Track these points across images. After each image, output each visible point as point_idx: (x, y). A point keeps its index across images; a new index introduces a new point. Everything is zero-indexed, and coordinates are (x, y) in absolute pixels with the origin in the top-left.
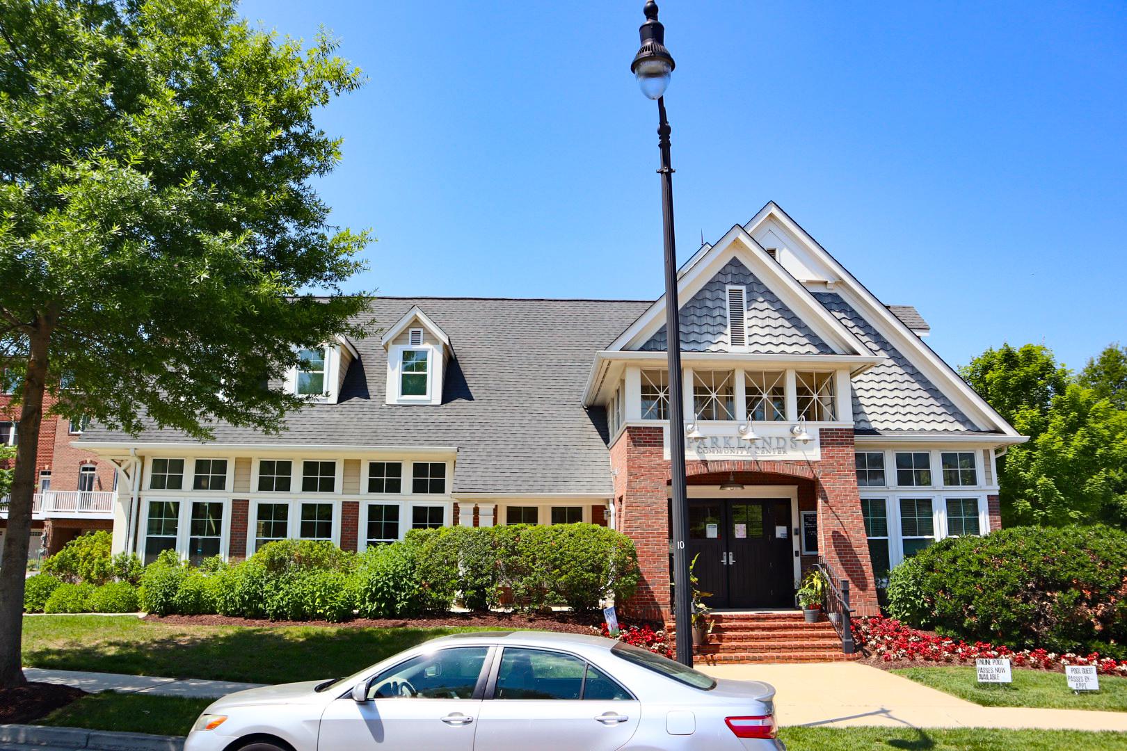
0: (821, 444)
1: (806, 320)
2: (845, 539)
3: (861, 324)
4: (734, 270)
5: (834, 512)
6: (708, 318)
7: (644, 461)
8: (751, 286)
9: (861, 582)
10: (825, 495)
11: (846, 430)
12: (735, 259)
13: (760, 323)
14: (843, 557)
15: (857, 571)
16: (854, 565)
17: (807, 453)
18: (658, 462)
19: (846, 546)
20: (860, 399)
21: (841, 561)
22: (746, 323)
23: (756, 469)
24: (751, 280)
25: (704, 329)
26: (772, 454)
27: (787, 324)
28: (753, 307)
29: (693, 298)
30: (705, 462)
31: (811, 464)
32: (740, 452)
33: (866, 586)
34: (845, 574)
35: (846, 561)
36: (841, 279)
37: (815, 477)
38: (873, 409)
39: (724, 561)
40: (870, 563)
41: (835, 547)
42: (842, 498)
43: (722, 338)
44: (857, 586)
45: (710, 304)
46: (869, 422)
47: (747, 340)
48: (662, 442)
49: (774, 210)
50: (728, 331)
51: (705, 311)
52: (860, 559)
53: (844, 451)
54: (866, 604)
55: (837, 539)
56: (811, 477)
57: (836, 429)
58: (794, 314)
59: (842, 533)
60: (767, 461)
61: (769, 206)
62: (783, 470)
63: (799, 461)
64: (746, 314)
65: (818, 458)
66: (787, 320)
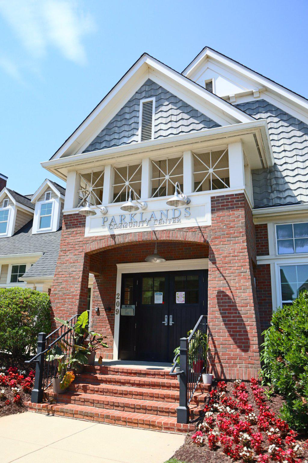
0: (212, 210)
1: (202, 110)
2: (229, 298)
3: (285, 118)
4: (147, 88)
5: (221, 273)
6: (126, 126)
7: (71, 240)
8: (159, 96)
9: (243, 343)
10: (214, 257)
11: (236, 195)
12: (149, 80)
13: (164, 121)
14: (227, 317)
15: (240, 331)
16: (238, 324)
17: (199, 220)
18: (81, 239)
19: (231, 306)
20: (286, 178)
21: (224, 321)
22: (154, 123)
23: (154, 238)
24: (160, 91)
25: (122, 135)
26: (168, 224)
27: (186, 116)
28: (160, 110)
29: (117, 115)
30: (113, 236)
31: (202, 229)
32: (141, 225)
33: (249, 347)
34: (227, 334)
35: (228, 321)
36: (264, 86)
37: (205, 241)
38: (298, 185)
39: (166, 323)
40: (255, 323)
41: (219, 306)
42: (231, 258)
43: (134, 138)
44: (239, 347)
45: (127, 116)
46: (295, 197)
47: (153, 136)
48: (85, 224)
49: (208, 52)
50: (139, 132)
51: (124, 122)
52: (244, 319)
53: (234, 214)
54: (247, 367)
55: (222, 299)
56: (202, 240)
57: (227, 196)
58: (193, 108)
59: (228, 293)
60: (163, 231)
61: (205, 50)
62: (177, 237)
63: (192, 228)
64: (154, 117)
65: (209, 223)
66: (187, 113)
